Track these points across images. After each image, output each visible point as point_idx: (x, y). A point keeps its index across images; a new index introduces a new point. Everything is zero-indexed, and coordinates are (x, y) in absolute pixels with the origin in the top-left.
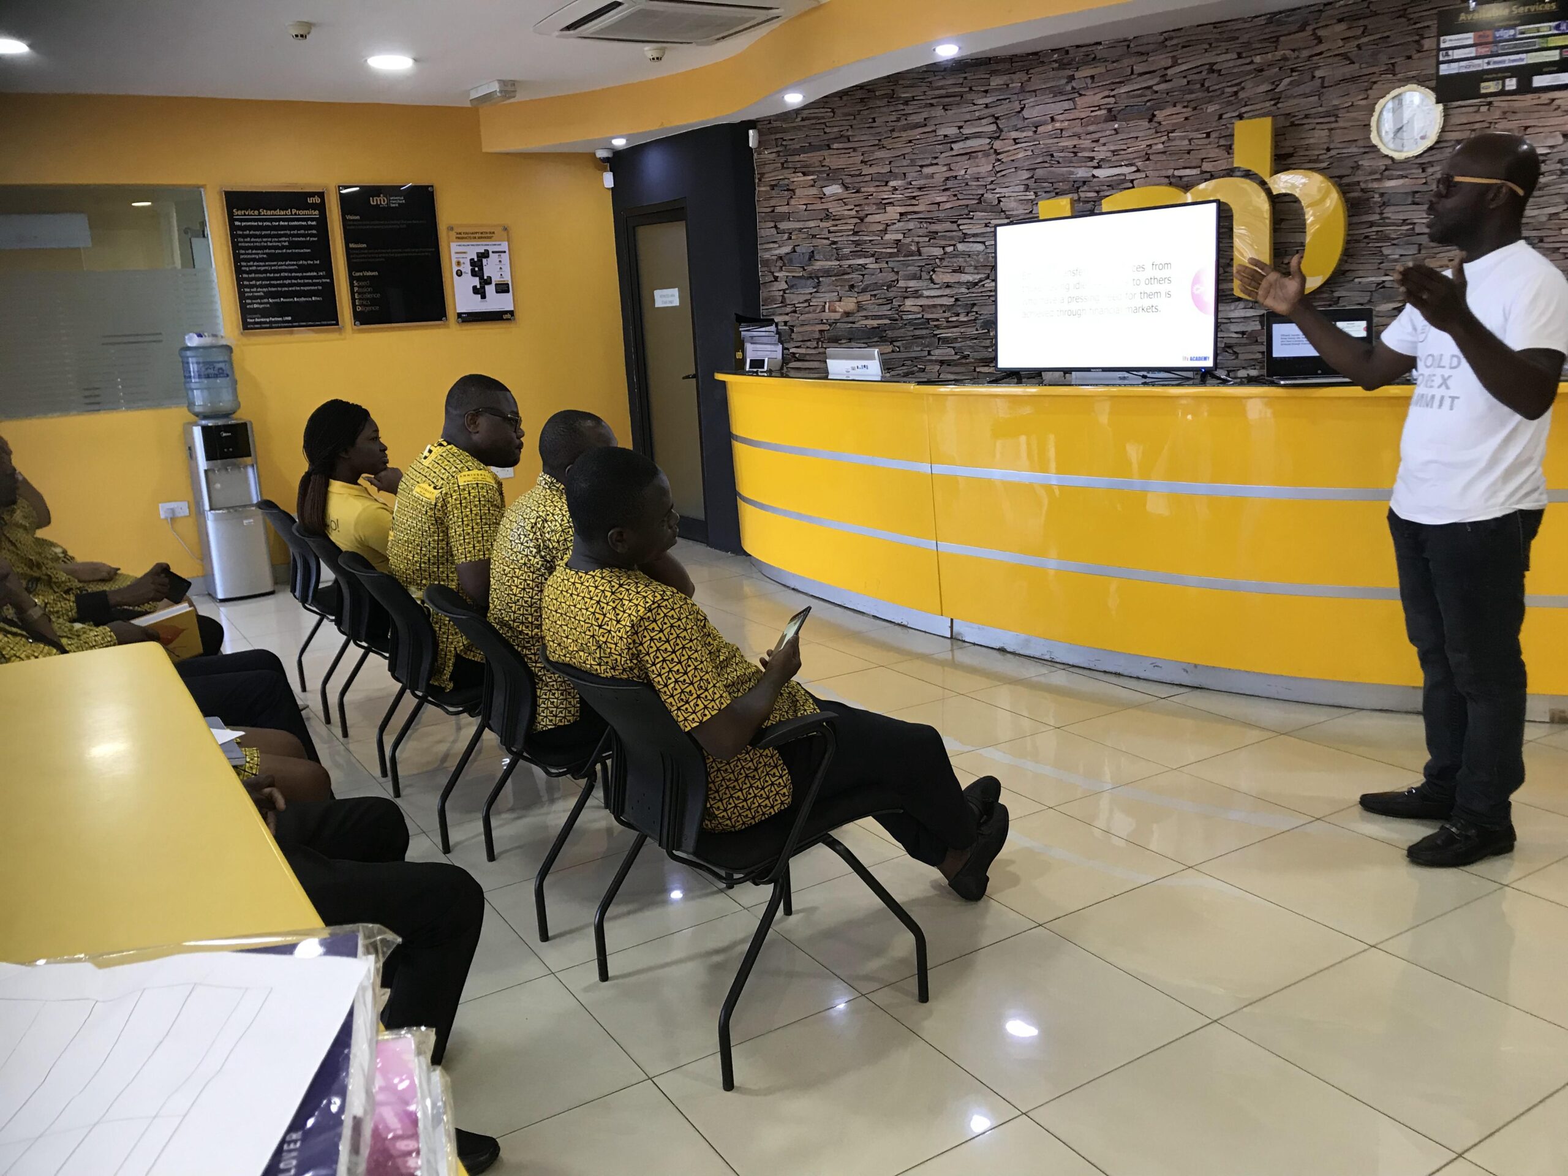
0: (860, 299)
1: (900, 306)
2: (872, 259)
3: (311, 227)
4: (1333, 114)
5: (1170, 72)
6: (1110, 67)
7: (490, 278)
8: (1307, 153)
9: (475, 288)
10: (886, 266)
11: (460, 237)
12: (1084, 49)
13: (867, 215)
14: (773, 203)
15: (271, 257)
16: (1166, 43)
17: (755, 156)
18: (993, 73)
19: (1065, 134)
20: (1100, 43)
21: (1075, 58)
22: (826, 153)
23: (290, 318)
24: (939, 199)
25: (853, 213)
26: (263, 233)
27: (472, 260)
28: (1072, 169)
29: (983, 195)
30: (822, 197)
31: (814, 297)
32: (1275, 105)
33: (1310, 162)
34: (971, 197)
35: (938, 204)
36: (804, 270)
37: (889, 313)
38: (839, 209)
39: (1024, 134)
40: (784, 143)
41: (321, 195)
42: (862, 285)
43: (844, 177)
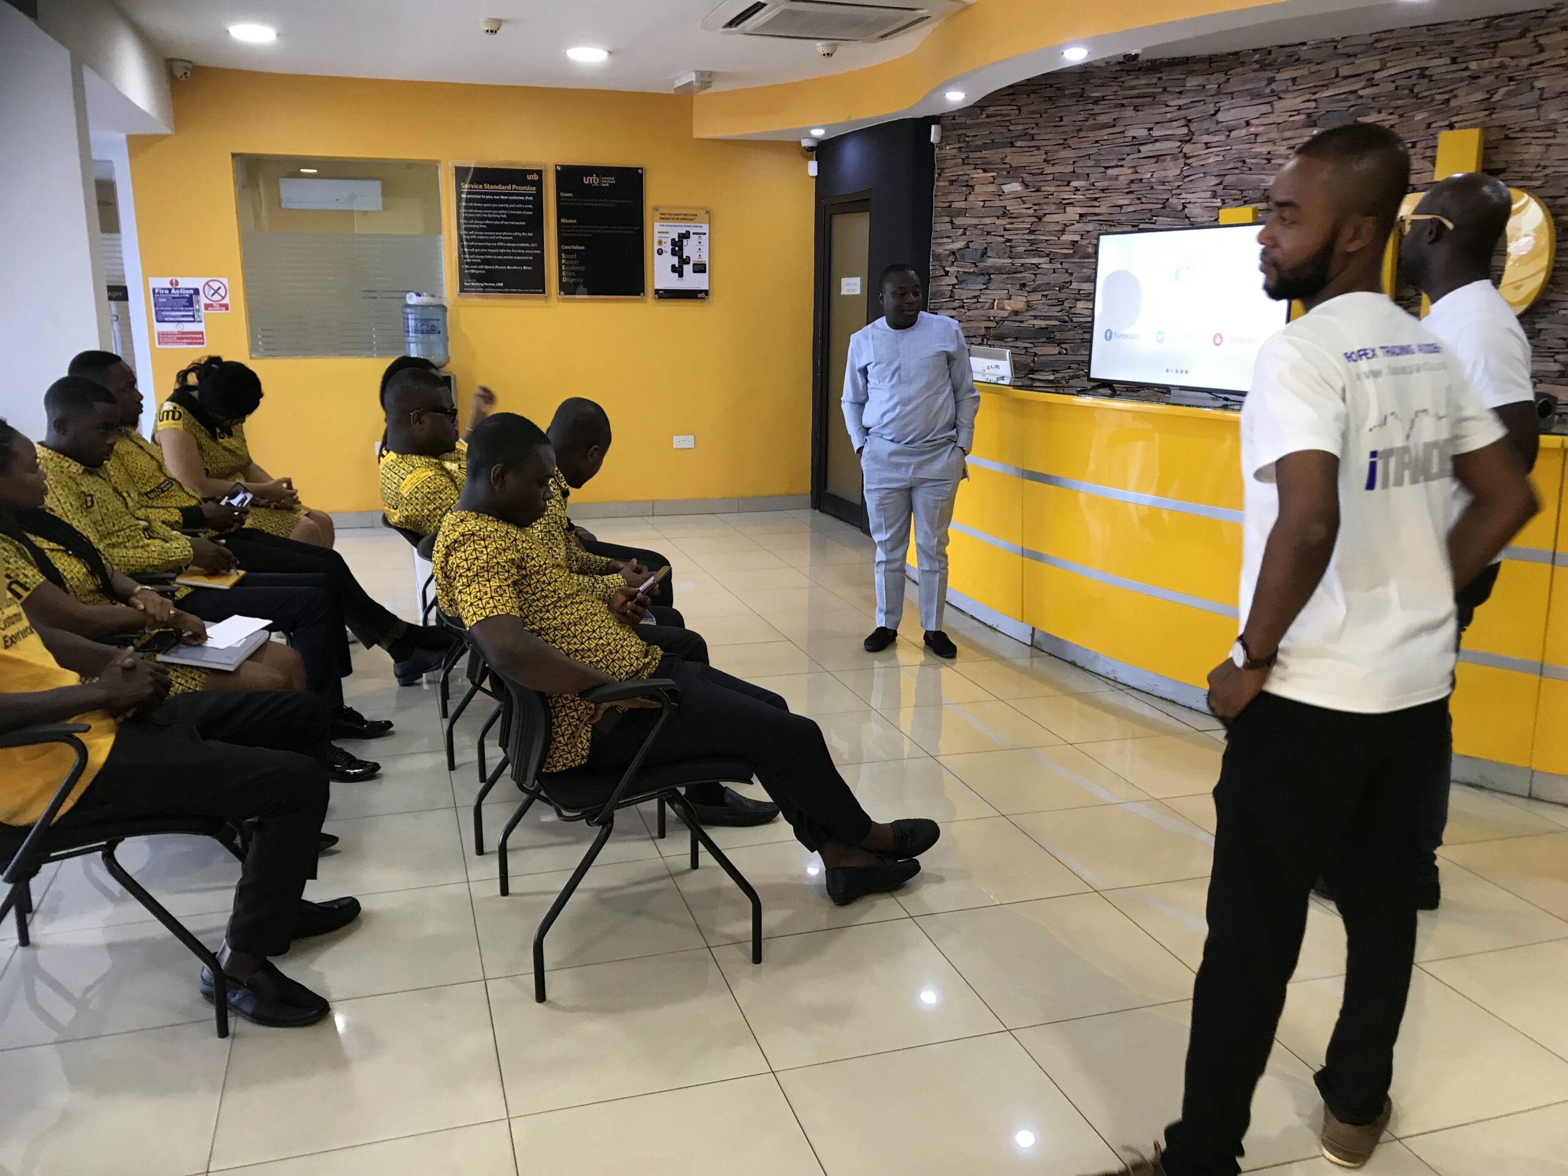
0: (1030, 298)
1: (1071, 308)
2: (1047, 259)
3: (528, 202)
4: (1551, 128)
5: (1377, 76)
6: (1314, 68)
7: (688, 258)
8: (1520, 169)
9: (673, 266)
10: (1060, 266)
11: (664, 217)
12: (1286, 49)
13: (1045, 214)
14: (950, 198)
15: (490, 228)
16: (1375, 45)
17: (937, 150)
18: (1191, 73)
19: (1259, 139)
20: (1304, 44)
21: (1278, 58)
22: (1008, 150)
23: (502, 284)
24: (1121, 202)
25: (1031, 211)
26: (485, 205)
27: (673, 240)
28: (1263, 177)
29: (1168, 200)
30: (1000, 194)
31: (983, 294)
32: (1489, 115)
33: (1523, 179)
34: (1155, 201)
35: (1121, 206)
36: (976, 266)
37: (1060, 314)
38: (1017, 207)
39: (1217, 138)
40: (967, 139)
41: (539, 173)
42: (1033, 285)
43: (1025, 175)
